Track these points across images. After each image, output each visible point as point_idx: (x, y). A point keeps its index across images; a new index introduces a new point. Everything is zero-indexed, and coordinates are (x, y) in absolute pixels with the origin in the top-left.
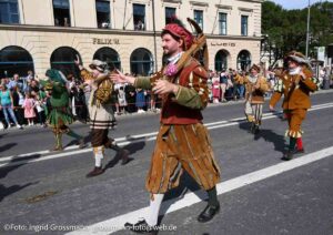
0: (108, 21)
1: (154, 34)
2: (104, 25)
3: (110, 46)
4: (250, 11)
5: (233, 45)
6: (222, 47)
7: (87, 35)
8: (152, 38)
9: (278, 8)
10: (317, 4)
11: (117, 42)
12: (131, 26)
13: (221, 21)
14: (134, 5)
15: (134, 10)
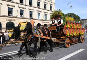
0: (12, 14)
2: (10, 15)
3: (12, 21)
5: (48, 23)
6: (45, 23)
7: (4, 18)
8: (25, 20)
10: (69, 14)
11: (14, 20)
12: (19, 16)
13: (45, 16)
14: (20, 10)
15: (20, 12)
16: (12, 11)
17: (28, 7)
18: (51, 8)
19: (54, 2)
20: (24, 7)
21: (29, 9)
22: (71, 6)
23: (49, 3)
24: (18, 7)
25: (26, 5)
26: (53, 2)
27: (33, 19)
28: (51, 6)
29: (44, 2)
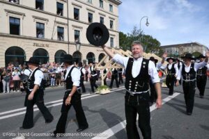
1: (69, 43)
3: (43, 48)
4: (114, 36)
7: (30, 41)
8: (67, 45)
9: (125, 36)
11: (47, 46)
12: (56, 38)
14: (58, 27)
15: (58, 30)
16: (43, 29)
17: (71, 23)
18: (111, 25)
19: (117, 15)
20: (65, 21)
21: (73, 26)
22: (147, 23)
23: (108, 15)
24: (55, 22)
25: (68, 19)
26: (114, 14)
27: (80, 44)
28: (111, 22)
29: (100, 14)
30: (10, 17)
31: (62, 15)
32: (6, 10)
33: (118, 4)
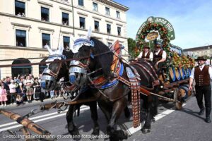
4: (123, 42)
7: (36, 52)
14: (64, 37)
15: (64, 40)
16: (49, 40)
17: (77, 32)
18: (119, 32)
19: (125, 21)
20: (71, 31)
21: (78, 35)
23: (115, 22)
24: (61, 32)
25: (74, 28)
26: (122, 20)
28: (119, 29)
29: (106, 21)
30: (16, 30)
31: (68, 24)
32: (12, 24)
33: (125, 10)
